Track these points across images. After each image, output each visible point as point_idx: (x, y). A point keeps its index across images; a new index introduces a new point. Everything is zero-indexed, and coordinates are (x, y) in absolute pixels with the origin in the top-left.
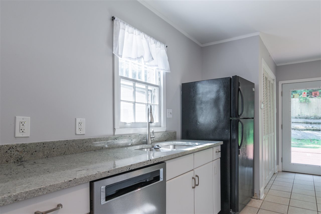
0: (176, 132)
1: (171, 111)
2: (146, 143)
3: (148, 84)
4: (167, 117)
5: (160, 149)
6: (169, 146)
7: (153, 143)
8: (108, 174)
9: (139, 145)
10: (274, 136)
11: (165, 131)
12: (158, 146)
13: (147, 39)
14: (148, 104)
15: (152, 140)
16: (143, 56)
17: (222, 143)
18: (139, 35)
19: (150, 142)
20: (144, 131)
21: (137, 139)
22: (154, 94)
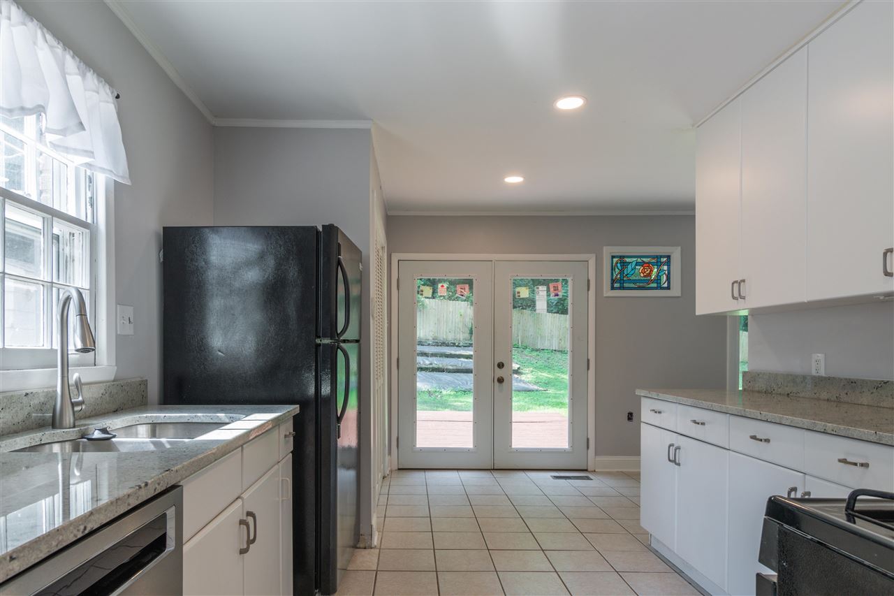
0: (147, 381)
1: (129, 311)
2: (54, 423)
3: (51, 213)
4: (119, 333)
5: (113, 440)
6: (134, 430)
7: (83, 422)
8: (10, 567)
9: (27, 434)
10: (383, 384)
11: (112, 378)
12: (104, 431)
13: (55, 49)
14: (52, 283)
15: (77, 411)
16: (43, 107)
17: (295, 409)
18: (24, 24)
19: (69, 418)
20: (41, 381)
21: (14, 410)
22: (67, 250)
